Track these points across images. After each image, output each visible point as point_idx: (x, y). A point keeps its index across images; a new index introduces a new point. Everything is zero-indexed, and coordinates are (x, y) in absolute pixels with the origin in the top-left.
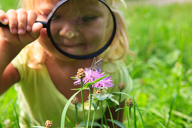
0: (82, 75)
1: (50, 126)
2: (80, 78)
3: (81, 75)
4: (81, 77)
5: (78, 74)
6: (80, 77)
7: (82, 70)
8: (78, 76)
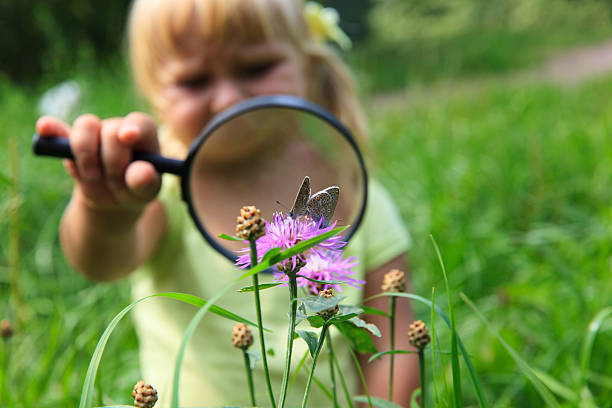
0: (251, 226)
1: (149, 398)
2: (245, 235)
3: (249, 228)
4: (249, 232)
5: (241, 223)
6: (245, 232)
7: (251, 212)
8: (241, 230)
